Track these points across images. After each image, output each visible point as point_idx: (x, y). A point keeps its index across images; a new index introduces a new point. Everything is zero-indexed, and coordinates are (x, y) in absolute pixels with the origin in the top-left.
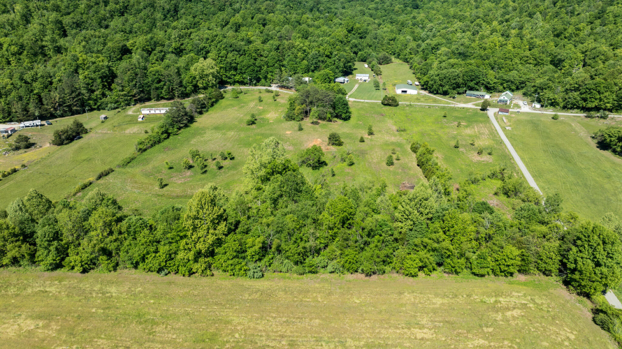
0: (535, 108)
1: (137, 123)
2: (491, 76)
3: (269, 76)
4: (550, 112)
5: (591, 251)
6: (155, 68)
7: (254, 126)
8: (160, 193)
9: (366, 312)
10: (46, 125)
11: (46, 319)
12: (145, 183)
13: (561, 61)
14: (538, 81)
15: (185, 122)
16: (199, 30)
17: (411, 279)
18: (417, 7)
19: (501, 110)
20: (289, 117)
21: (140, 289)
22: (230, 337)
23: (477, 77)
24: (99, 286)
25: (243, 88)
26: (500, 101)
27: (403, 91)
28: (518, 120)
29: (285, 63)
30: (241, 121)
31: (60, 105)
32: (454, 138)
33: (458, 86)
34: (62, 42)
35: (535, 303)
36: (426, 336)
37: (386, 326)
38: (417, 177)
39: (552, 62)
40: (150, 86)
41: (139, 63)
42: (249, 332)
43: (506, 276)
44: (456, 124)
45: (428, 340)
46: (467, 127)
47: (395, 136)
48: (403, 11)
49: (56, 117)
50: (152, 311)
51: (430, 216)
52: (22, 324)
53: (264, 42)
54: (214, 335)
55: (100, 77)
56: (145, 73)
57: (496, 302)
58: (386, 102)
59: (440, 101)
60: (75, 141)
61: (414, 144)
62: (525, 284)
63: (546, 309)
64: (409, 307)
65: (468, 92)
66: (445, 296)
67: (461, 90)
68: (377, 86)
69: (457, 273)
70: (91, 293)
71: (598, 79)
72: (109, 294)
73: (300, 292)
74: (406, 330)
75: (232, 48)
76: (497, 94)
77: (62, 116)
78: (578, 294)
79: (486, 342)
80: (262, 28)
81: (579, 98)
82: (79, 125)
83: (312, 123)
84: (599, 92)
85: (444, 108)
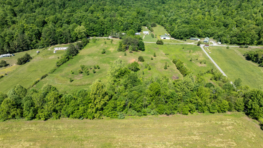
0: (219, 44)
1: (53, 54)
2: (200, 31)
3: (108, 32)
4: (225, 46)
5: (258, 101)
6: (59, 30)
7: (105, 54)
8: (71, 84)
9: (171, 130)
10: (12, 56)
11: (34, 141)
12: (63, 80)
13: (227, 25)
14: (219, 33)
15: (75, 53)
16: (76, 13)
17: (186, 116)
18: (164, 3)
19: (206, 45)
20: (119, 50)
21: (72, 126)
22: (117, 144)
23: (194, 32)
24: (54, 126)
25: (97, 38)
26: (205, 41)
27: (164, 38)
28: (213, 49)
29: (114, 27)
30: (99, 52)
31: (18, 47)
32: (189, 57)
33: (187, 35)
34: (14, 19)
35: (237, 123)
36: (197, 139)
37: (180, 135)
38: (178, 74)
39: (224, 25)
40: (57, 38)
41: (52, 28)
42: (124, 142)
43: (223, 112)
44: (189, 51)
45: (198, 140)
46: (193, 52)
47: (165, 57)
48: (158, 5)
49: (16, 52)
50: (80, 135)
51: (192, 89)
52: (23, 144)
53: (104, 18)
54: (110, 144)
55: (35, 34)
56: (55, 32)
57: (221, 123)
58: (158, 43)
59: (180, 42)
60: (27, 63)
61: (174, 60)
62: (231, 115)
63: (241, 125)
64: (188, 127)
65: (191, 38)
66: (201, 122)
67: (188, 37)
68: (153, 36)
69: (204, 112)
70: (51, 129)
71: (243, 32)
72: (59, 129)
73: (142, 123)
74: (189, 137)
75: (91, 21)
76: (203, 39)
77: (19, 52)
78: (253, 118)
79: (222, 140)
80: (103, 12)
81: (236, 40)
82: (28, 56)
83: (130, 52)
84: (244, 37)
85: (182, 45)
